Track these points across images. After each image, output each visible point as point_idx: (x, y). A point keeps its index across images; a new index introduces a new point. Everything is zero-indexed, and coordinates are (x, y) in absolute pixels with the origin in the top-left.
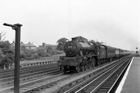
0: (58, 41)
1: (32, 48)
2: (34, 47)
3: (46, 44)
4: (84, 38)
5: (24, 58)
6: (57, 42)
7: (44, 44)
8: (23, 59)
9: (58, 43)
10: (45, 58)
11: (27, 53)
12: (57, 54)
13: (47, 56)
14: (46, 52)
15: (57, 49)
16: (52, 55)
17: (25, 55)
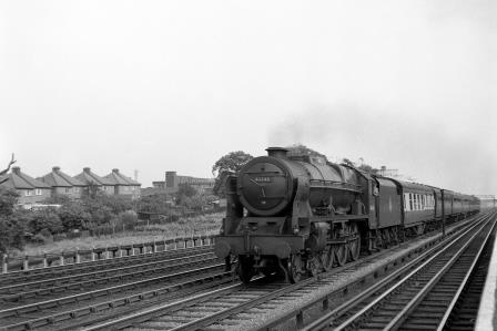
0: (218, 164)
1: (124, 191)
2: (133, 188)
3: (181, 177)
4: (312, 152)
5: (83, 229)
6: (214, 169)
7: (170, 175)
8: (76, 231)
9: (217, 173)
10: (164, 227)
11: (96, 209)
12: (210, 212)
13: (173, 219)
14: (173, 204)
15: (215, 191)
16: (193, 215)
17: (85, 215)
